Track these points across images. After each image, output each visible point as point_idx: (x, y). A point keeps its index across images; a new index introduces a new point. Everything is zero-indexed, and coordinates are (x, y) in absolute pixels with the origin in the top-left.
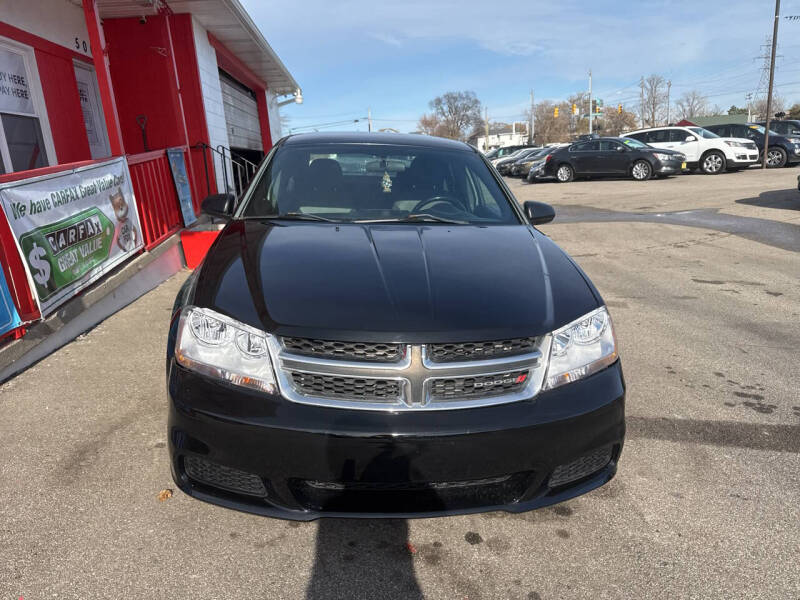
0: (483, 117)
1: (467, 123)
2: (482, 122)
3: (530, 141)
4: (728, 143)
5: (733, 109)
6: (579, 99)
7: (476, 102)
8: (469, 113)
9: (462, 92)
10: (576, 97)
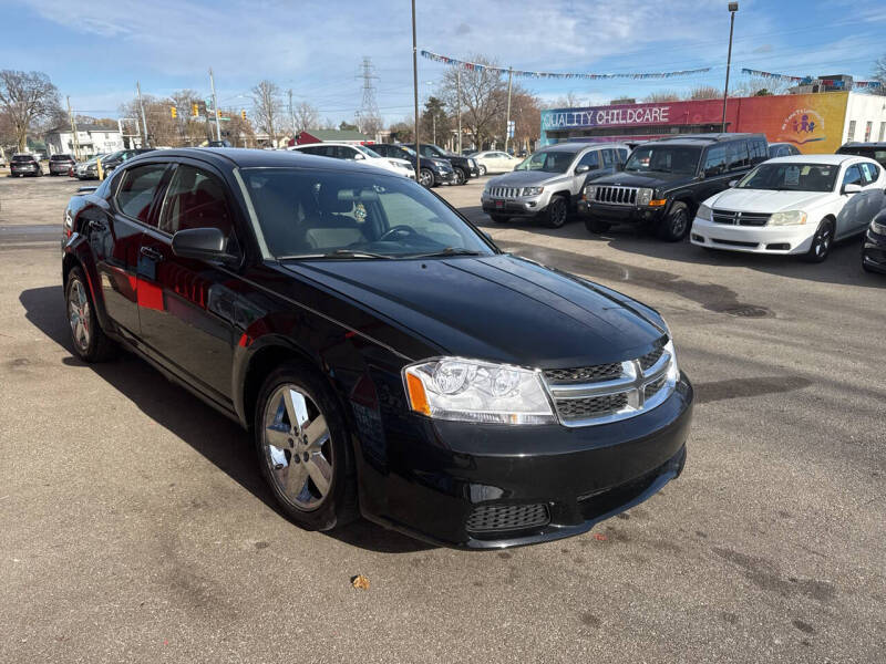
0: (64, 107)
1: (41, 112)
2: (63, 114)
3: (143, 143)
4: (392, 163)
5: (344, 124)
6: (186, 98)
7: (50, 87)
8: (42, 100)
9: (27, 72)
10: (182, 95)
